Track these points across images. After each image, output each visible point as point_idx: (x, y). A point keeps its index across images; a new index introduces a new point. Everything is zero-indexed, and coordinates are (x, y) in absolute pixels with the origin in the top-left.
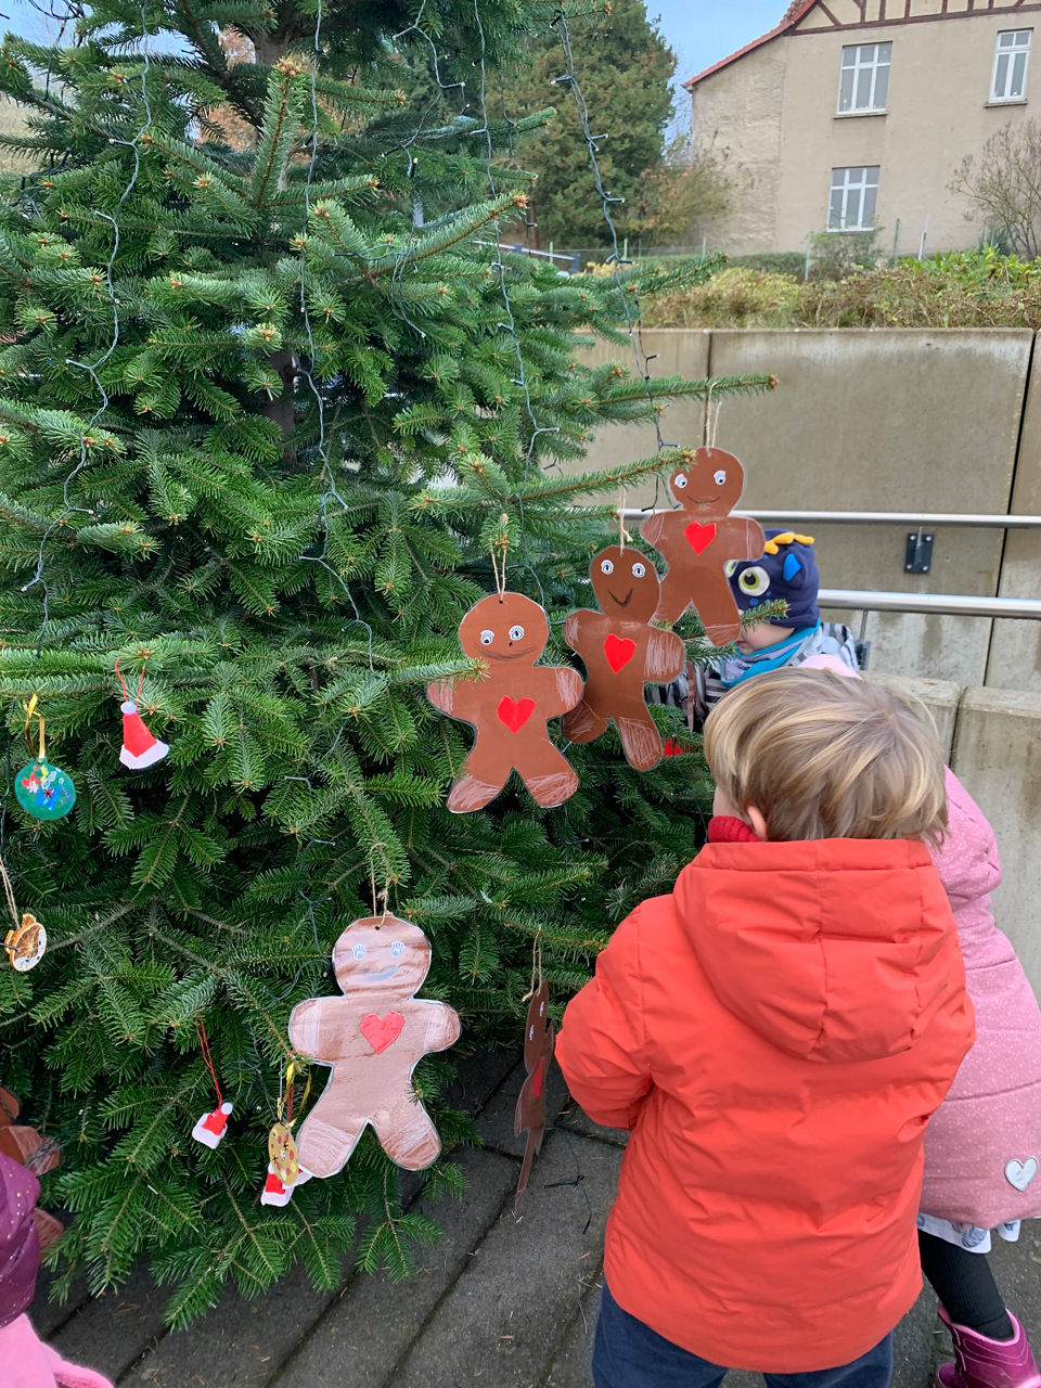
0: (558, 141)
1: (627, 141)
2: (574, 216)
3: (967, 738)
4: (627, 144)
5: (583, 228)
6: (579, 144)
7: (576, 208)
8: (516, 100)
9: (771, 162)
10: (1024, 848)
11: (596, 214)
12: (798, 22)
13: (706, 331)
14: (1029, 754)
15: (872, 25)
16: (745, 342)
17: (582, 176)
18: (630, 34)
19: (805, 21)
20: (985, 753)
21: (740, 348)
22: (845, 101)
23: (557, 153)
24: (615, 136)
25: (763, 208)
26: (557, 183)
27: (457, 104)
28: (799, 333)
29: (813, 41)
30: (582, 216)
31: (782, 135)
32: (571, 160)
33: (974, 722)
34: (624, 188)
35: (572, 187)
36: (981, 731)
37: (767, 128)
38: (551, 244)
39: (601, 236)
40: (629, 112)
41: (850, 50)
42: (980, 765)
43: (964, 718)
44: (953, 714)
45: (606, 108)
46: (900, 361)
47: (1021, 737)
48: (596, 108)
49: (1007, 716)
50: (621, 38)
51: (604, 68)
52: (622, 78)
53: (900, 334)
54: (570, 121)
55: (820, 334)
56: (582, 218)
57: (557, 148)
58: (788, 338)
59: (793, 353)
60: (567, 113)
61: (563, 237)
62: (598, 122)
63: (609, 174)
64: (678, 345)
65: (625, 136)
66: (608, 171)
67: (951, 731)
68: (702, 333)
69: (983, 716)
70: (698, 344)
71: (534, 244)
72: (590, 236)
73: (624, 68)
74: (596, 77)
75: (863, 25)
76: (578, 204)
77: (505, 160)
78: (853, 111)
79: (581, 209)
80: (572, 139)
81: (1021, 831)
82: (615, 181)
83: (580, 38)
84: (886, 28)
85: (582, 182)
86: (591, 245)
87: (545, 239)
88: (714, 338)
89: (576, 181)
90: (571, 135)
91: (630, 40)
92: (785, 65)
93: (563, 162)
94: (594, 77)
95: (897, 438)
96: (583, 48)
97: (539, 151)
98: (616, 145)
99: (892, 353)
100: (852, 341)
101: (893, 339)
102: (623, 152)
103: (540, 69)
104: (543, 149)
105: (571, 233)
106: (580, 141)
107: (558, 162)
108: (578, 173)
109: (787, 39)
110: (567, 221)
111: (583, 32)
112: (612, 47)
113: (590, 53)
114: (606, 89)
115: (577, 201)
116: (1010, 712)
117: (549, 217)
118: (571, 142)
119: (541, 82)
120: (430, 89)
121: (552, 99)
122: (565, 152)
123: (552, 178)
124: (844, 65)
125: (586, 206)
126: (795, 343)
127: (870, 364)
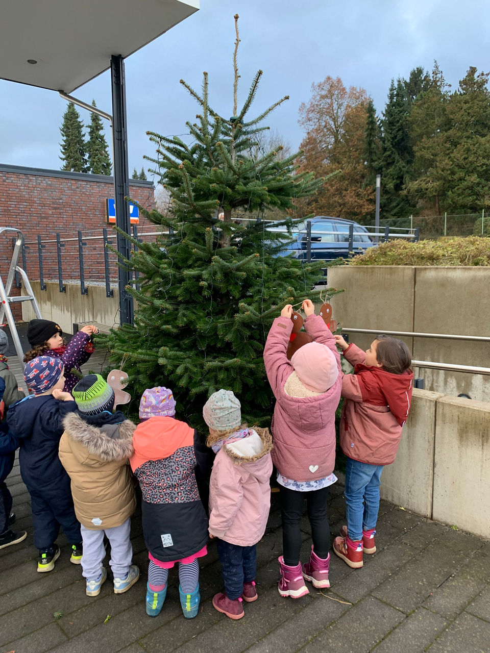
0: (450, 169)
1: (484, 166)
2: (457, 201)
3: (439, 411)
4: (484, 168)
5: (462, 206)
6: (460, 170)
7: (458, 197)
8: (430, 154)
10: (460, 454)
11: (468, 199)
13: (413, 267)
14: (459, 419)
16: (428, 271)
17: (461, 183)
18: (487, 121)
20: (445, 417)
21: (425, 273)
23: (450, 174)
24: (478, 165)
26: (449, 187)
27: (404, 157)
28: (447, 268)
30: (460, 200)
32: (456, 177)
33: (440, 406)
34: (483, 187)
35: (456, 188)
36: (443, 409)
38: (446, 213)
39: (471, 208)
40: (486, 154)
42: (444, 421)
43: (438, 404)
44: (434, 403)
45: (474, 153)
46: (485, 279)
47: (456, 412)
48: (469, 153)
49: (451, 405)
50: (483, 123)
51: (474, 137)
52: (483, 140)
53: (484, 269)
54: (456, 160)
55: (455, 268)
56: (461, 201)
57: (449, 172)
58: (443, 270)
59: (445, 276)
60: (454, 157)
61: (452, 210)
62: (470, 160)
63: (475, 181)
64: (404, 272)
65: (484, 164)
66: (475, 180)
67: (434, 409)
68: (412, 268)
69: (443, 404)
70: (411, 271)
71: (438, 214)
72: (465, 209)
73: (483, 136)
74: (470, 141)
76: (459, 195)
77: (424, 178)
79: (461, 197)
80: (456, 168)
81: (459, 447)
82: (478, 184)
83: (462, 126)
85: (461, 186)
86: (466, 213)
87: (443, 211)
88: (417, 270)
89: (458, 185)
90: (457, 166)
91: (487, 124)
93: (452, 178)
94: (468, 141)
95: (485, 308)
96: (464, 130)
97: (441, 174)
98: (479, 169)
99: (482, 276)
100: (467, 271)
101: (482, 271)
102: (483, 171)
103: (442, 140)
104: (443, 173)
105: (455, 208)
106: (461, 168)
107: (450, 178)
108: (460, 182)
110: (454, 203)
111: (463, 123)
112: (479, 128)
113: (467, 131)
114: (475, 145)
115: (459, 194)
116: (452, 403)
117: (445, 201)
118: (456, 169)
119: (442, 145)
120: (392, 153)
121: (448, 152)
122: (453, 173)
123: (447, 185)
125: (463, 196)
126: (445, 272)
127: (474, 280)
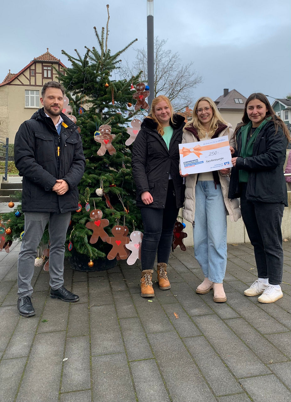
9: (6, 118)
12: (11, 82)
15: (33, 85)
19: (13, 82)
22: (27, 104)
25: (4, 131)
29: (16, 87)
31: (9, 111)
37: (3, 109)
41: (27, 91)
75: (30, 85)
78: (30, 107)
84: (37, 87)
92: (8, 92)
109: (8, 86)
124: (26, 95)
